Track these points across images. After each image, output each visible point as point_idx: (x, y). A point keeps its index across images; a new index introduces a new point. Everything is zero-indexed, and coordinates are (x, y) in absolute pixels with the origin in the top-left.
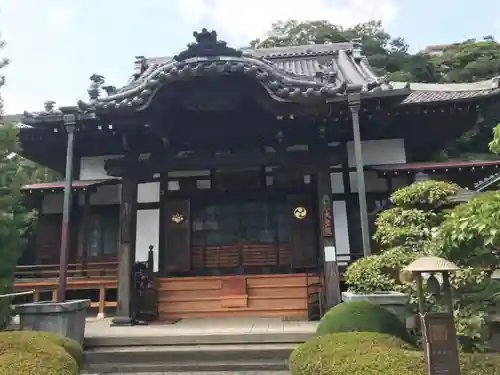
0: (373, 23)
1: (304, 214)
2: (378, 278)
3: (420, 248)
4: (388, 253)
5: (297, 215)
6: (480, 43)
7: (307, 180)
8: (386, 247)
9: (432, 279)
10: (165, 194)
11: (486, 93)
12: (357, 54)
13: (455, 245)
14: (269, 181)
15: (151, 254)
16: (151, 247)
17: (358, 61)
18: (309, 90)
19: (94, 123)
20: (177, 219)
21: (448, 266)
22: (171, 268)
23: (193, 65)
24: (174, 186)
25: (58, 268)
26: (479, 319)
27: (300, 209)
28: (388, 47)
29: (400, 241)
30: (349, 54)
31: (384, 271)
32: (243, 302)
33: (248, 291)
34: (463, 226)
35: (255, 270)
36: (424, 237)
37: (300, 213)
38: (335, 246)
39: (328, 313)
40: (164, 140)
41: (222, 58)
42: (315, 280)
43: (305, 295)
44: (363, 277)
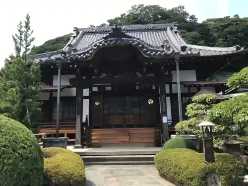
0: (180, 7)
1: (152, 102)
2: (187, 129)
3: (202, 118)
4: (191, 120)
5: (149, 103)
6: (232, 18)
7: (154, 88)
8: (190, 117)
9: (207, 129)
10: (91, 93)
11: (231, 53)
12: (175, 29)
13: (214, 118)
14: (137, 88)
15: (87, 118)
16: (87, 116)
17: (176, 32)
18: (159, 53)
19: (69, 64)
20: (97, 104)
21: (212, 124)
22: (95, 125)
23: (111, 41)
24: (95, 89)
25: (55, 124)
26: (222, 142)
27: (150, 100)
28: (188, 19)
29: (196, 115)
30: (172, 29)
31: (190, 126)
32: (128, 139)
33: (129, 135)
34: (217, 112)
35: (132, 126)
36: (204, 114)
37: (151, 102)
38: (167, 116)
39: (168, 142)
40: (96, 71)
41: (123, 39)
42: (158, 130)
43: (154, 137)
44: (182, 128)
